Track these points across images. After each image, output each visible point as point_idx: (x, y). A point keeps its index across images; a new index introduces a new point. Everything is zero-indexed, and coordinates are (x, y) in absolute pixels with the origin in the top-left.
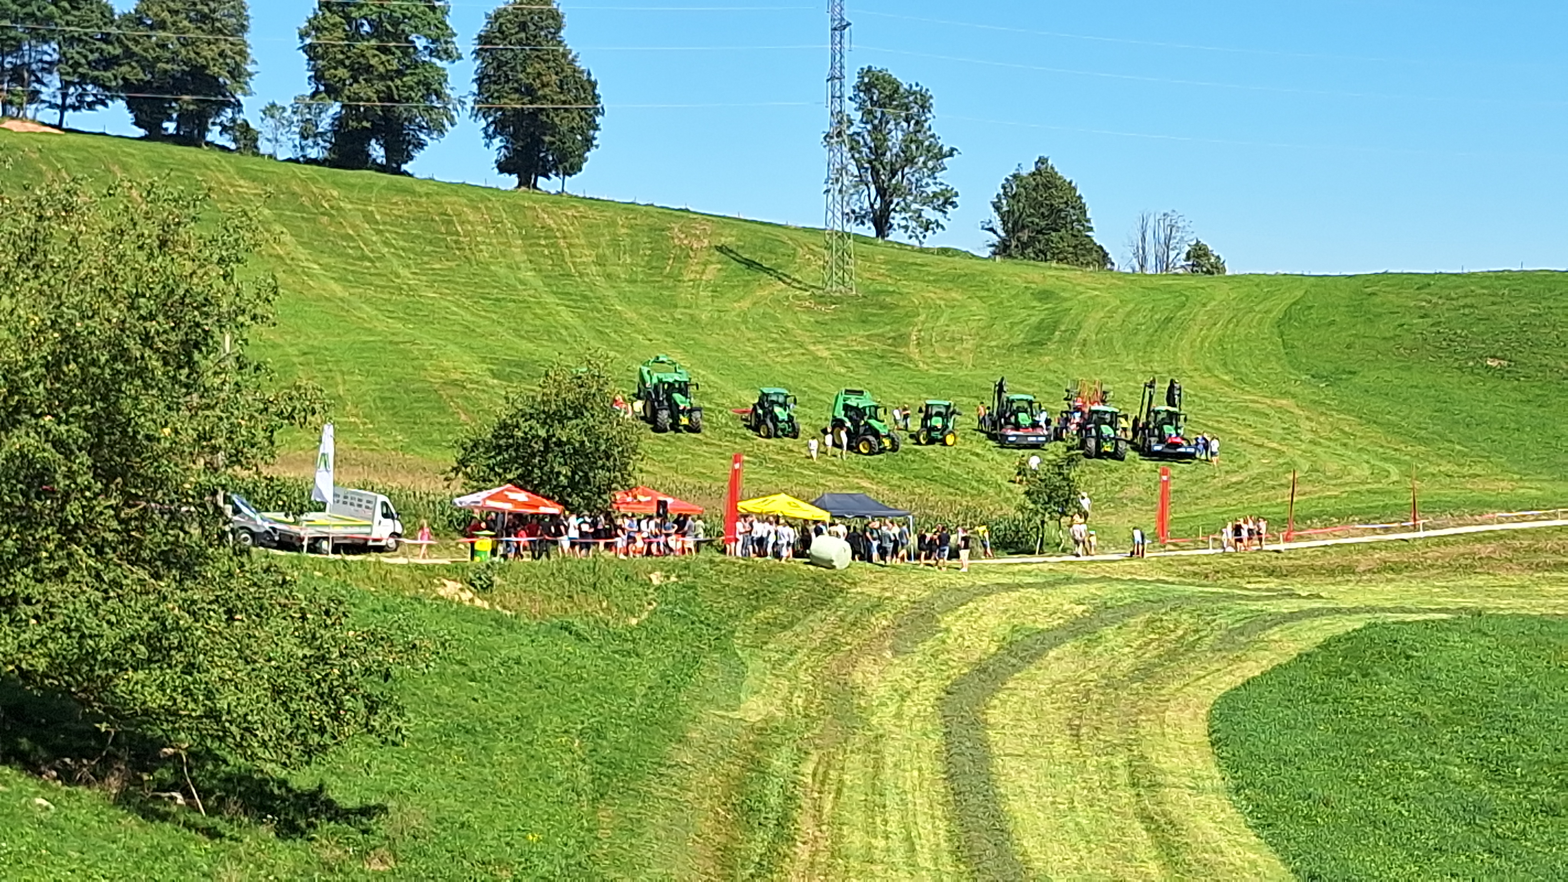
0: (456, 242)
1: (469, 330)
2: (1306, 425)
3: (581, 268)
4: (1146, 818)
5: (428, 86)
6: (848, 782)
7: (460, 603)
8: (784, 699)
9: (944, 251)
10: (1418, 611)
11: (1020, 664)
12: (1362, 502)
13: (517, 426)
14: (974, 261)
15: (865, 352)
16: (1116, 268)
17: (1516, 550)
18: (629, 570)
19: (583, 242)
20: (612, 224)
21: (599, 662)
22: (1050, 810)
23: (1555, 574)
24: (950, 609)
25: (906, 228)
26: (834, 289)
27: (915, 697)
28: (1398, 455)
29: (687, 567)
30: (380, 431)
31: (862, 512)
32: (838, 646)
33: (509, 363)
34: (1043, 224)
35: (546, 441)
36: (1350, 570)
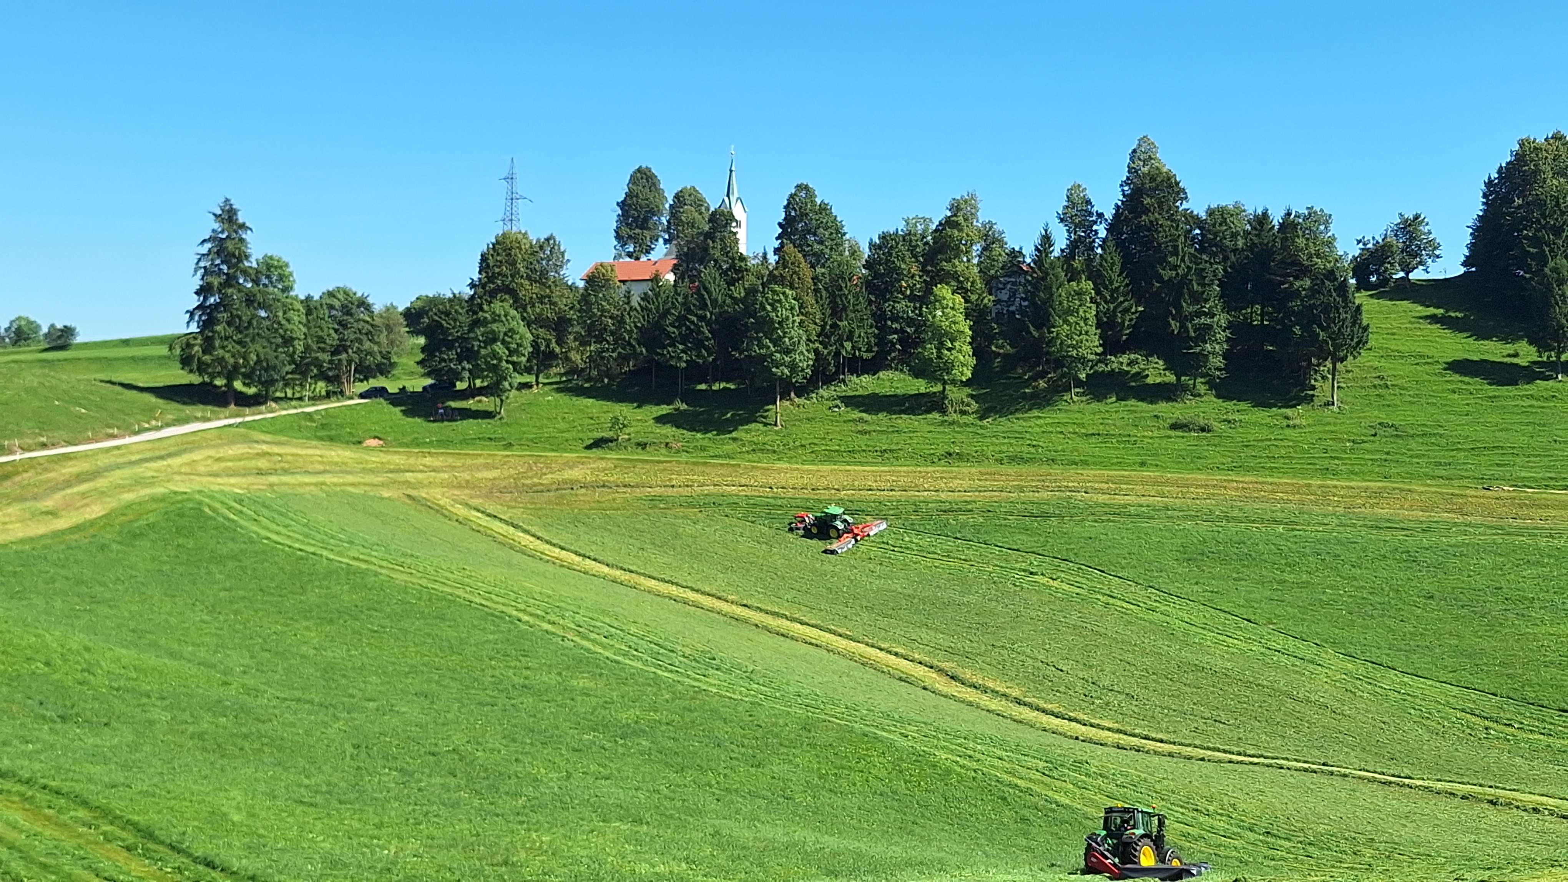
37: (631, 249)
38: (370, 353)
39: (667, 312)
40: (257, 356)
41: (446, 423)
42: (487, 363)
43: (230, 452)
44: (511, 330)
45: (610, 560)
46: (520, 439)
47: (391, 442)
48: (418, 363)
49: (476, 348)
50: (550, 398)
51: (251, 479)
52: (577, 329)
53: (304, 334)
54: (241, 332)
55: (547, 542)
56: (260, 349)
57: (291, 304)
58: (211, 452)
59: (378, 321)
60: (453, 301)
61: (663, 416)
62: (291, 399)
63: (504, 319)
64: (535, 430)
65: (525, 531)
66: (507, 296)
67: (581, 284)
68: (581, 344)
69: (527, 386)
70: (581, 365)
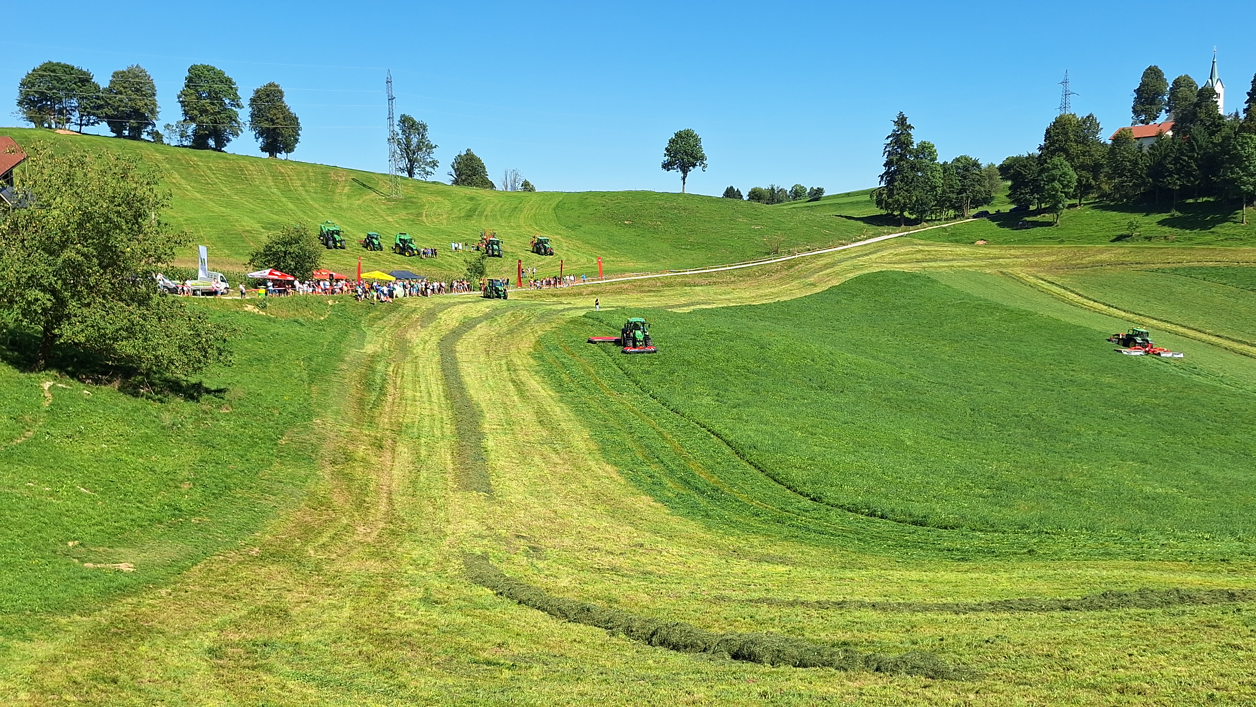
0: (245, 178)
1: (252, 211)
3: (295, 187)
4: (513, 381)
5: (231, 118)
6: (406, 374)
7: (254, 313)
8: (381, 345)
9: (434, 182)
10: (604, 307)
11: (467, 330)
13: (273, 247)
14: (445, 186)
15: (406, 219)
16: (497, 189)
17: (636, 286)
18: (319, 300)
19: (295, 178)
20: (307, 171)
21: (310, 333)
22: (479, 380)
23: (649, 294)
24: (441, 311)
25: (420, 174)
26: (394, 196)
27: (429, 342)
28: (596, 254)
29: (342, 298)
30: (218, 249)
31: (407, 277)
32: (400, 325)
33: (269, 224)
34: (470, 173)
35: (285, 252)
36: (580, 294)
37: (1143, 118)
38: (979, 192)
39: (1166, 156)
40: (917, 197)
41: (1024, 230)
42: (1048, 194)
43: (902, 250)
44: (1065, 174)
45: (1126, 308)
46: (1069, 238)
47: (991, 242)
48: (1007, 196)
49: (1042, 185)
50: (1088, 212)
51: (913, 265)
52: (1107, 169)
53: (942, 184)
54: (907, 185)
55: (1086, 298)
56: (918, 194)
57: (935, 168)
58: (892, 251)
59: (984, 173)
60: (1029, 158)
61: (1163, 221)
62: (935, 220)
63: (1060, 167)
64: (1078, 232)
65: (1072, 291)
66: (1062, 153)
67: (1110, 142)
68: (1108, 179)
69: (1074, 206)
70: (1109, 191)
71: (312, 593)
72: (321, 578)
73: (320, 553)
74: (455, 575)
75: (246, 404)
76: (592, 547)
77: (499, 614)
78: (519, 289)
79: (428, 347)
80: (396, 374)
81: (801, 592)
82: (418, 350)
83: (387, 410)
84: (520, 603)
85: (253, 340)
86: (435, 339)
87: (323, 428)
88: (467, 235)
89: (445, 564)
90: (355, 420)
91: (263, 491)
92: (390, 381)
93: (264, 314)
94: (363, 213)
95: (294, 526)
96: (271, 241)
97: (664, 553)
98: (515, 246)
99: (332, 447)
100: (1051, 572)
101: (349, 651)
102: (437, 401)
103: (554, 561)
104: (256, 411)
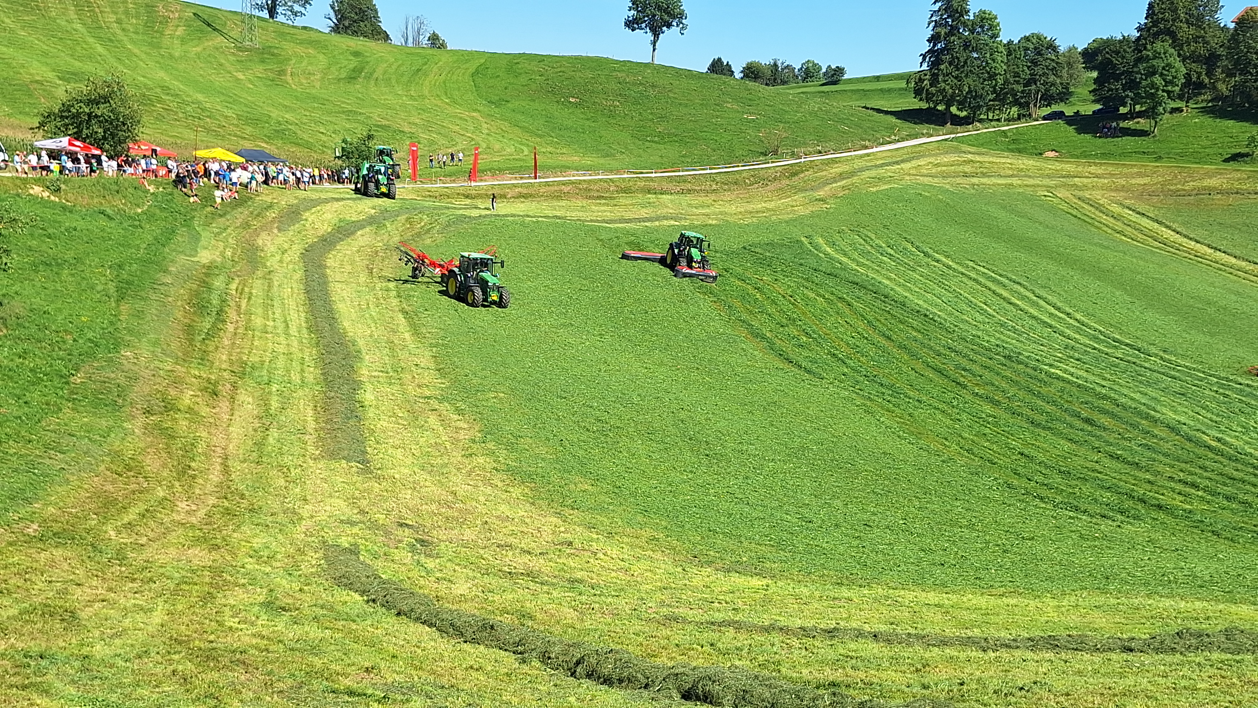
0: (36, 5)
1: (45, 54)
2: (486, 126)
3: (108, 24)
6: (255, 294)
7: (42, 198)
8: (221, 252)
9: (305, 28)
11: (343, 237)
12: (511, 164)
13: (73, 106)
14: (320, 34)
15: (263, 78)
16: (393, 42)
17: (580, 189)
18: (136, 184)
19: (108, 10)
21: (121, 231)
22: (357, 309)
23: (598, 201)
24: (307, 209)
25: (285, 14)
26: (247, 43)
27: (289, 252)
28: (527, 142)
31: (261, 159)
32: (249, 226)
33: (68, 73)
34: (356, 17)
35: (89, 115)
36: (504, 196)
38: (1053, 84)
40: (969, 87)
41: (1109, 139)
42: (1146, 92)
43: (945, 160)
44: (1168, 65)
45: (1238, 253)
46: (1169, 154)
47: (1065, 154)
48: (1090, 92)
49: (1138, 80)
50: (1197, 120)
51: (959, 180)
52: (1225, 63)
53: (1005, 70)
54: (958, 70)
55: (1185, 236)
56: (971, 83)
57: (997, 48)
58: (932, 160)
59: (1062, 59)
60: (1123, 42)
62: (991, 120)
63: (1163, 56)
64: (1182, 146)
65: (1167, 227)
66: (1168, 38)
67: (1232, 26)
68: (1227, 76)
69: (1179, 110)
70: (1226, 93)
71: (110, 590)
72: (123, 569)
73: (123, 535)
74: (312, 573)
75: (27, 325)
76: (503, 543)
77: (369, 629)
78: (419, 185)
79: (287, 258)
80: (241, 294)
81: (780, 615)
82: (272, 262)
83: (226, 343)
84: (399, 614)
85: (40, 235)
86: (297, 249)
87: (135, 363)
88: (348, 104)
89: (300, 558)
90: (180, 354)
91: (47, 447)
92: (232, 304)
93: (57, 200)
94: (202, 65)
95: (89, 497)
96: (69, 98)
97: (600, 555)
98: (416, 124)
99: (147, 390)
100: (1113, 601)
101: (159, 670)
102: (296, 334)
103: (450, 560)
104: (41, 335)
